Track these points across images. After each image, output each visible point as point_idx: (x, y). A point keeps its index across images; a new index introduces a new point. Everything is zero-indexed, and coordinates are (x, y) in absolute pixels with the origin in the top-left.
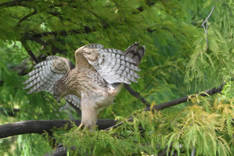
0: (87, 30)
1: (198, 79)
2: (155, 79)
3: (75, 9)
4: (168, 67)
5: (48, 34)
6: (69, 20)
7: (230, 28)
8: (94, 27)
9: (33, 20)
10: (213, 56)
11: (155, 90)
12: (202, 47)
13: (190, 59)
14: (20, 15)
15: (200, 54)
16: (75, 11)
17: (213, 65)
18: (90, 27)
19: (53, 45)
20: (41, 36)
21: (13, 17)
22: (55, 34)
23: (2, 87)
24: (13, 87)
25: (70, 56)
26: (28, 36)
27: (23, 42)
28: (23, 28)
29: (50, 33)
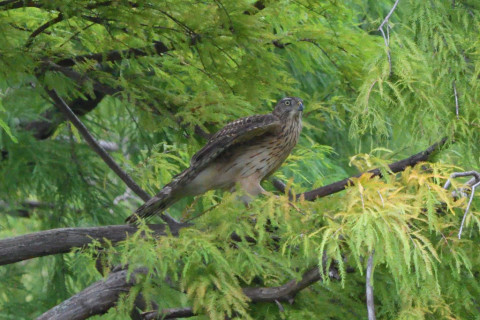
0: (160, 48)
1: (375, 130)
3: (134, 9)
4: (318, 111)
5: (85, 59)
6: (124, 30)
7: (431, 32)
8: (173, 43)
9: (55, 32)
10: (401, 86)
11: (294, 157)
12: (381, 70)
13: (357, 94)
14: (33, 24)
15: (377, 83)
16: (135, 13)
17: (402, 103)
18: (166, 42)
19: (96, 80)
20: (73, 63)
21: (17, 28)
22: (98, 57)
23: (5, 162)
24: (26, 162)
25: (129, 99)
26: (48, 64)
27: (40, 75)
28: (37, 49)
29: (89, 57)
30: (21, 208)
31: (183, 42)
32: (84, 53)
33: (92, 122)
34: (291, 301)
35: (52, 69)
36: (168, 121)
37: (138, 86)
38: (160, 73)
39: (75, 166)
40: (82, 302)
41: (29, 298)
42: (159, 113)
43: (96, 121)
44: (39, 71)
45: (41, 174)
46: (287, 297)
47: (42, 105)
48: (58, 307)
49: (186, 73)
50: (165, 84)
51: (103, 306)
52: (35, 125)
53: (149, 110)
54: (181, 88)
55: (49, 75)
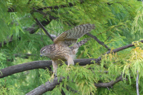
0: (71, 5)
2: (113, 33)
4: (121, 26)
5: (47, 8)
8: (75, 3)
11: (113, 40)
12: (141, 12)
13: (134, 20)
15: (140, 16)
18: (73, 3)
19: (50, 15)
20: (43, 10)
22: (51, 8)
23: (20, 41)
24: (27, 41)
25: (61, 21)
26: (35, 10)
28: (31, 5)
29: (48, 8)
30: (25, 56)
31: (78, 3)
32: (47, 6)
33: (48, 28)
34: (112, 87)
37: (64, 17)
38: (71, 13)
39: (42, 43)
40: (45, 87)
41: (28, 85)
42: (70, 26)
43: (49, 28)
44: (32, 12)
45: (31, 45)
46: (111, 86)
47: (32, 23)
48: (37, 88)
49: (79, 13)
50: (72, 17)
51: (51, 88)
53: (67, 24)
54: (78, 18)
55: (35, 14)
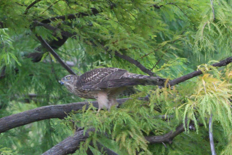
0: (95, 12)
1: (207, 48)
5: (56, 19)
6: (76, 3)
8: (101, 8)
9: (40, 6)
10: (220, 25)
11: (167, 65)
12: (209, 17)
13: (197, 30)
14: (28, 2)
15: (207, 24)
17: (221, 34)
18: (98, 8)
19: (62, 29)
20: (50, 22)
21: (20, 5)
22: (63, 18)
23: (17, 75)
24: (28, 75)
26: (37, 23)
27: (33, 29)
28: (31, 15)
29: (58, 18)
31: (107, 7)
32: (55, 16)
33: (62, 52)
34: (170, 142)
35: (39, 25)
36: (100, 49)
37: (84, 32)
38: (95, 24)
39: (54, 76)
40: (61, 148)
41: (32, 145)
42: (95, 45)
43: (64, 51)
44: (32, 27)
45: (36, 80)
46: (168, 140)
47: (35, 45)
48: (49, 151)
49: (109, 24)
50: (98, 30)
51: (73, 149)
52: (33, 55)
53: (91, 44)
54: (107, 31)
55: (37, 29)
